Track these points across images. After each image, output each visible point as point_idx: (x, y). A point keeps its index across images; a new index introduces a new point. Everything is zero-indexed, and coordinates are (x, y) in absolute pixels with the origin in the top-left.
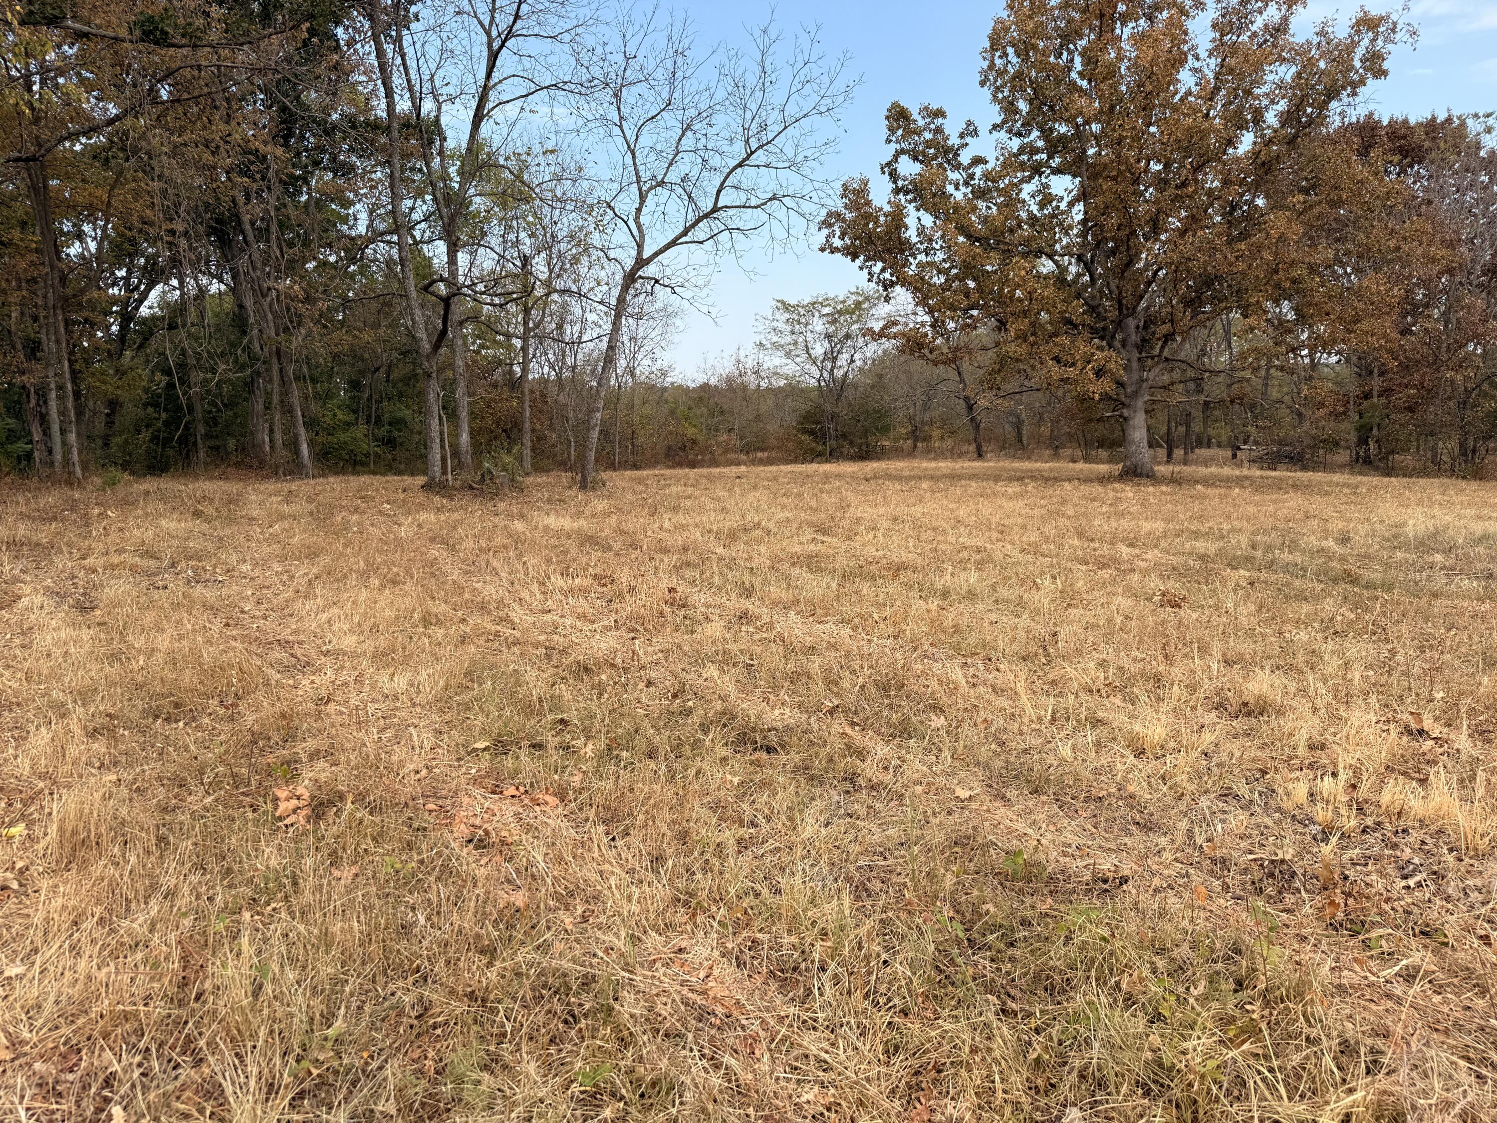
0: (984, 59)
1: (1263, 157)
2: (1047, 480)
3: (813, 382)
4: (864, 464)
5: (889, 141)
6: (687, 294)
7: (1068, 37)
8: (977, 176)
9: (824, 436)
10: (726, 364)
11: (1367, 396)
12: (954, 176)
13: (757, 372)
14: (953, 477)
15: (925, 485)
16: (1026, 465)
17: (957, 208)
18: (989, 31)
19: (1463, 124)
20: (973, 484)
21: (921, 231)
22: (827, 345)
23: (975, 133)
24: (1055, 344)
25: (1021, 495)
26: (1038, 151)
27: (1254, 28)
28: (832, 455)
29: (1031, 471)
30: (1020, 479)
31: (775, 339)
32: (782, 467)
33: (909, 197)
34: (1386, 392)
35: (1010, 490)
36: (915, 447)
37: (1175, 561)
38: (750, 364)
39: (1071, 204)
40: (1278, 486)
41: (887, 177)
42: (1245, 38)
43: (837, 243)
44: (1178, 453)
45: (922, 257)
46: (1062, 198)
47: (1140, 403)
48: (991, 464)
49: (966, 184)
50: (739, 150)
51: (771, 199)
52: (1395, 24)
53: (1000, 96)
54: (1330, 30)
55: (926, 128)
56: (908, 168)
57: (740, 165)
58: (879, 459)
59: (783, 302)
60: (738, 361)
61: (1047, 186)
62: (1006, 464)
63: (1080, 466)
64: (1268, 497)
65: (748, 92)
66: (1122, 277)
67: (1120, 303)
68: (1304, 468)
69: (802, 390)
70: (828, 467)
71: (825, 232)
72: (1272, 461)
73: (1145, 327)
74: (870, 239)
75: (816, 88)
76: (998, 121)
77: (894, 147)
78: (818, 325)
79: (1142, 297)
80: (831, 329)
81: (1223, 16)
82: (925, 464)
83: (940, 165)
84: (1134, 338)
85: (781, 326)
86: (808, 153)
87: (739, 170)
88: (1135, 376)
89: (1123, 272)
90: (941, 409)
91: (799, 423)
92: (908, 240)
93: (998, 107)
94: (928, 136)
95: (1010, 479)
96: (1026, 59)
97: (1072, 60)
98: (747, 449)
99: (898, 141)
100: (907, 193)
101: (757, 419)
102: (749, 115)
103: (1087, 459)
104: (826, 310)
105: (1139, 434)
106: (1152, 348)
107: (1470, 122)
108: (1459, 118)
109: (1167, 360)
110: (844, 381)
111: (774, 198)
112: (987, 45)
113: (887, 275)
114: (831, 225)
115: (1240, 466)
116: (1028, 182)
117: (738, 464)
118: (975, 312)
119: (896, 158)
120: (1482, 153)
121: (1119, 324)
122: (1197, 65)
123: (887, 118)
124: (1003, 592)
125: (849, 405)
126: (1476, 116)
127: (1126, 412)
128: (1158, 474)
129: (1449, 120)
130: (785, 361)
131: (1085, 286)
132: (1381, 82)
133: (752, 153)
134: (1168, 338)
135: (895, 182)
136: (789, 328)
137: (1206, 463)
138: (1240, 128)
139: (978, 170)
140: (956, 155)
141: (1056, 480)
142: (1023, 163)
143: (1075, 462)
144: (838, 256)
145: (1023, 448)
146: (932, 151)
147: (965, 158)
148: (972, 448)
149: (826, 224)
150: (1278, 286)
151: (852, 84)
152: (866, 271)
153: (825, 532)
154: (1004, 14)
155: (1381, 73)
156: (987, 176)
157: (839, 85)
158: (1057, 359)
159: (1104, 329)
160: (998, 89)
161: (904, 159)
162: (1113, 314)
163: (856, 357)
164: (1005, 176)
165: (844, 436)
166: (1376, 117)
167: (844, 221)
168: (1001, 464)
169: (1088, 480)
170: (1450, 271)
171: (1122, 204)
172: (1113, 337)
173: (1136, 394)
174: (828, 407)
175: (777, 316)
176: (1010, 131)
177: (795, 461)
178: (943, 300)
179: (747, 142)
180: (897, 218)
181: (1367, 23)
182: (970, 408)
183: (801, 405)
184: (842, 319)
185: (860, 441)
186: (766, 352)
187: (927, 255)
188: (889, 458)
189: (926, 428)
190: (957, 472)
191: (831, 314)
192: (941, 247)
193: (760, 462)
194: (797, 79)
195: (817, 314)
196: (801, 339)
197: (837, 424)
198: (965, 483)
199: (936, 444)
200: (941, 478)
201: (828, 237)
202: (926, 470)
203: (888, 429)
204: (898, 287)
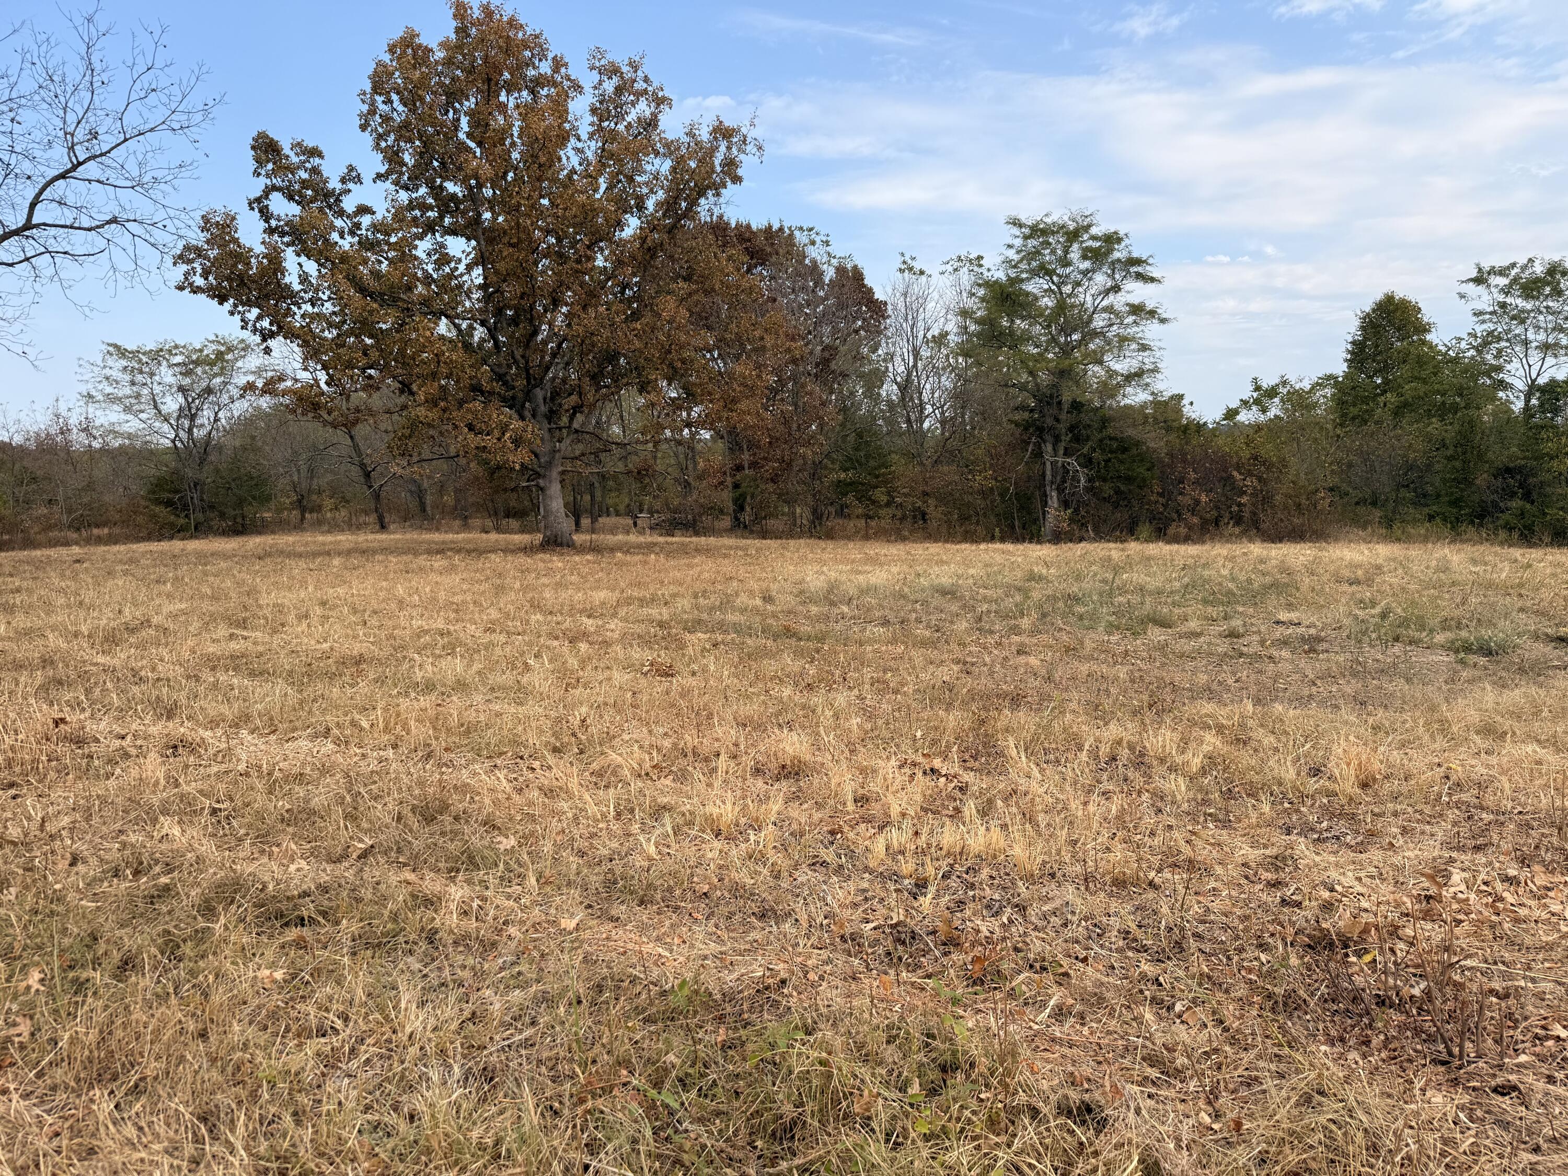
0: (363, 102)
1: (649, 242)
2: (469, 552)
3: (167, 443)
4: (245, 538)
5: (257, 174)
7: (454, 95)
8: (364, 226)
9: (185, 507)
10: (40, 418)
11: (739, 468)
12: (339, 223)
13: (85, 430)
14: (365, 552)
15: (336, 562)
16: (436, 537)
17: (344, 258)
18: (370, 71)
19: (791, 235)
20: (391, 558)
21: (304, 278)
22: (181, 399)
23: (358, 180)
24: (469, 410)
25: (452, 569)
26: (430, 208)
27: (629, 119)
28: (199, 530)
29: (447, 543)
30: (440, 552)
31: (109, 390)
32: (134, 546)
33: (286, 239)
34: (753, 465)
35: (436, 565)
36: (303, 518)
37: (639, 629)
38: (75, 419)
39: (469, 268)
40: (684, 551)
41: (256, 214)
42: (621, 127)
43: (199, 281)
44: (585, 522)
45: (307, 307)
46: (460, 260)
47: (555, 474)
48: (398, 536)
49: (352, 233)
50: (59, 159)
51: (109, 222)
52: (745, 137)
53: (383, 144)
54: (697, 132)
55: (301, 165)
56: (281, 207)
57: (63, 176)
58: (260, 533)
59: (116, 346)
60: (58, 416)
61: (442, 246)
62: (416, 536)
63: (493, 536)
64: (683, 562)
65: (70, 89)
66: (527, 346)
67: (527, 371)
68: (697, 534)
69: (151, 452)
70: (193, 545)
71: (184, 267)
72: (669, 528)
73: (552, 399)
75: (165, 99)
76: (383, 169)
77: (263, 182)
78: (167, 375)
79: (547, 369)
80: (187, 381)
81: (601, 103)
82: (321, 538)
83: (321, 210)
84: (543, 409)
85: (116, 374)
86: (159, 174)
87: (61, 182)
88: (547, 447)
89: (529, 341)
90: (330, 477)
91: (150, 492)
92: (288, 286)
93: (381, 156)
94: (304, 175)
95: (429, 552)
96: (413, 110)
97: (458, 120)
98: (78, 525)
99: (268, 176)
100: (283, 234)
101: (90, 486)
102: (71, 118)
103: (499, 530)
104: (179, 359)
105: (555, 503)
106: (559, 419)
107: (797, 233)
108: (790, 228)
109: (577, 431)
110: (207, 443)
111: (114, 220)
112: (368, 87)
113: (266, 323)
115: (642, 532)
116: (421, 239)
117: (67, 544)
118: (372, 372)
119: (266, 194)
120: (807, 261)
121: (528, 395)
122: (580, 145)
123: (253, 148)
124: (497, 678)
125: (217, 471)
126: (801, 229)
127: (541, 482)
128: (578, 543)
129: (781, 229)
130: (123, 417)
131: (490, 354)
132: (737, 186)
133: (80, 164)
134: (576, 409)
135: (267, 221)
136: (128, 377)
137: (613, 531)
138: (625, 212)
139: (366, 220)
140: (338, 200)
141: (478, 552)
142: (415, 219)
143: (487, 532)
144: (202, 297)
145: (429, 518)
146: (309, 192)
147: (349, 204)
148: (372, 518)
149: (181, 258)
150: (671, 365)
151: (211, 103)
152: (237, 317)
153: (243, 624)
154: (387, 58)
155: (737, 179)
156: (375, 227)
157: (195, 100)
158: (471, 427)
159: (513, 398)
160: (380, 137)
161: (277, 197)
162: (520, 383)
163: (221, 414)
164: (398, 230)
165: (212, 507)
166: (725, 218)
167: (206, 258)
168: (408, 536)
169: (511, 551)
170: (794, 361)
171: (524, 273)
172: (523, 406)
173: (550, 464)
174: (189, 473)
175: (110, 363)
176: (396, 183)
177: (149, 538)
178: (339, 357)
179: (72, 148)
180: (275, 262)
181: (723, 132)
182: (367, 475)
183: (151, 471)
184: (199, 370)
185: (233, 513)
186: (97, 405)
187: (313, 305)
188: (273, 532)
189: (314, 497)
190: (364, 546)
191: (184, 364)
192: (330, 298)
193: (99, 541)
194: (138, 85)
195: (165, 363)
196: (145, 391)
197: (202, 492)
198: (381, 558)
199: (329, 515)
200: (349, 553)
201: (186, 275)
202: (324, 544)
203: (268, 499)
204: (281, 338)
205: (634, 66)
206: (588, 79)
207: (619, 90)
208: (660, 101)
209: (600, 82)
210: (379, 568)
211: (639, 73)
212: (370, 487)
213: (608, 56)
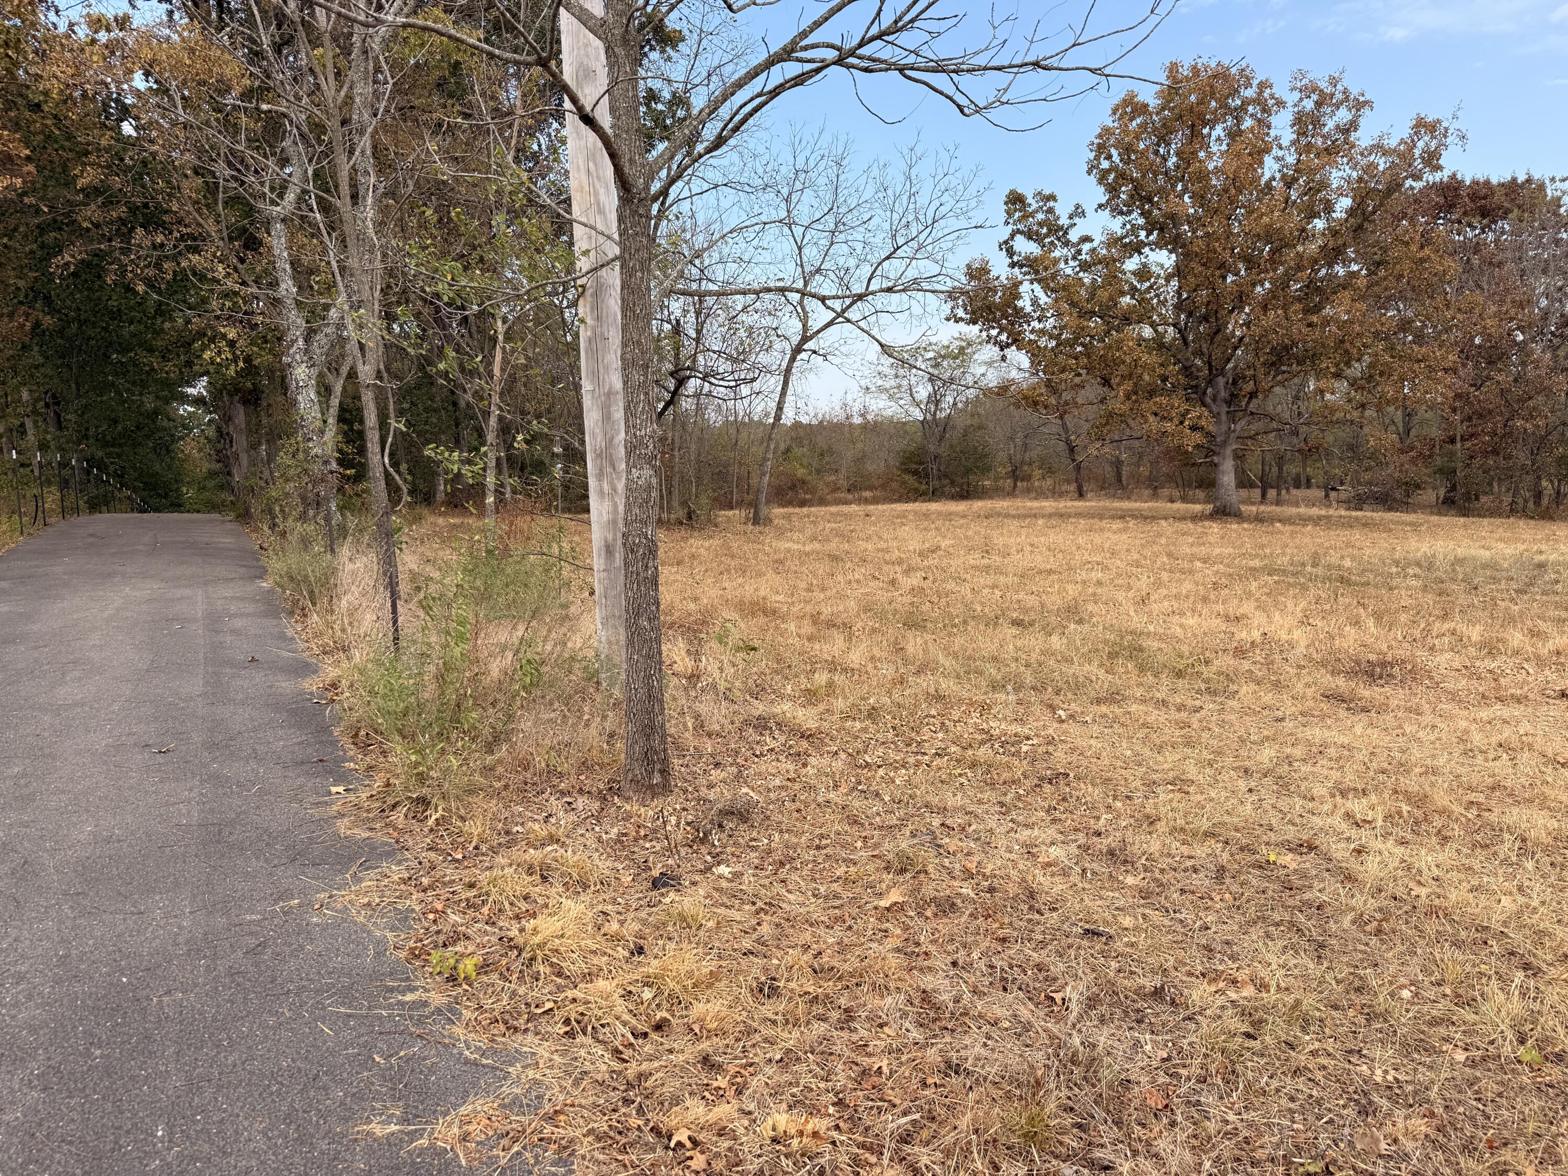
0: (1091, 152)
2: (1146, 518)
3: (917, 423)
4: (970, 502)
5: (1007, 223)
6: (836, 361)
8: (1084, 252)
9: (927, 476)
10: (834, 407)
12: (1063, 252)
13: (863, 415)
14: (1062, 516)
15: (1040, 522)
16: (1126, 505)
17: (1067, 280)
18: (1096, 134)
20: (1081, 521)
21: (1035, 302)
22: (930, 388)
23: (1082, 214)
25: (1125, 530)
27: (1326, 129)
28: (935, 495)
29: (1132, 510)
30: (1122, 517)
31: (880, 383)
33: (1024, 271)
35: (1114, 527)
36: (1015, 486)
38: (857, 407)
39: (1167, 281)
41: (1004, 253)
43: (960, 313)
44: (1272, 493)
45: (1036, 324)
46: (1160, 275)
47: (1228, 451)
48: (1093, 504)
49: (1074, 259)
50: (887, 246)
52: (1446, 129)
53: (1105, 182)
55: (1040, 209)
57: (888, 258)
58: (980, 498)
60: (845, 405)
62: (1107, 503)
63: (1178, 505)
66: (1212, 342)
67: (1210, 363)
68: (1389, 509)
70: (934, 506)
71: (951, 304)
72: (1358, 502)
73: (1235, 383)
74: (990, 308)
76: (1103, 200)
77: (1010, 228)
79: (1229, 360)
80: (935, 373)
81: (1300, 118)
82: (1029, 504)
83: (1052, 243)
84: (1223, 394)
85: (887, 370)
87: (887, 262)
88: (1224, 428)
89: (1213, 338)
90: (1040, 451)
91: (903, 463)
92: (1022, 309)
93: (1103, 191)
94: (1041, 217)
95: (1113, 517)
97: (1168, 155)
98: (853, 489)
99: (1014, 223)
100: (1021, 267)
101: (863, 458)
102: (896, 217)
103: (1184, 499)
104: (931, 355)
105: (1227, 477)
106: (1239, 403)
107: (1548, 185)
108: (1538, 180)
109: (1252, 413)
110: (947, 423)
113: (1004, 337)
114: (956, 299)
115: (1329, 506)
117: (847, 503)
119: (1012, 236)
121: (1210, 382)
122: (1280, 153)
123: (1006, 203)
125: (952, 446)
126: (1553, 180)
127: (1216, 459)
128: (1246, 514)
129: (1529, 181)
130: (889, 403)
131: (1179, 350)
133: (898, 248)
134: (1252, 395)
135: (1011, 257)
136: (893, 372)
137: (1297, 503)
139: (1086, 247)
140: (1066, 233)
141: (1154, 518)
143: (1172, 501)
144: (960, 323)
145: (1123, 488)
146: (1044, 230)
147: (1073, 236)
148: (1073, 487)
149: (951, 298)
151: (982, 190)
154: (1110, 119)
156: (1092, 252)
158: (1156, 415)
159: (1197, 386)
160: (1103, 177)
161: (1019, 238)
162: (1204, 374)
163: (959, 399)
165: (946, 476)
166: (1459, 177)
167: (967, 294)
168: (1101, 504)
169: (1183, 518)
171: (1211, 286)
172: (1205, 393)
173: (1225, 443)
174: (932, 448)
175: (882, 361)
176: (1113, 210)
177: (899, 500)
179: (894, 237)
180: (1013, 291)
181: (1423, 126)
182: (1072, 450)
183: (902, 444)
184: (945, 363)
185: (961, 481)
186: (871, 395)
187: (1040, 321)
188: (991, 498)
189: (1026, 468)
190: (1063, 511)
191: (935, 358)
192: (1053, 315)
193: (867, 501)
194: (938, 188)
195: (920, 359)
196: (905, 383)
197: (940, 464)
198: (1073, 520)
199: (1036, 483)
200: (1050, 516)
201: (953, 308)
202: (1031, 509)
203: (989, 469)
204: (1014, 348)
205: (1334, 82)
206: (1291, 98)
207: (1319, 104)
208: (1360, 105)
209: (1301, 100)
210: (1070, 527)
211: (1339, 87)
212: (1074, 460)
213: (1308, 76)
